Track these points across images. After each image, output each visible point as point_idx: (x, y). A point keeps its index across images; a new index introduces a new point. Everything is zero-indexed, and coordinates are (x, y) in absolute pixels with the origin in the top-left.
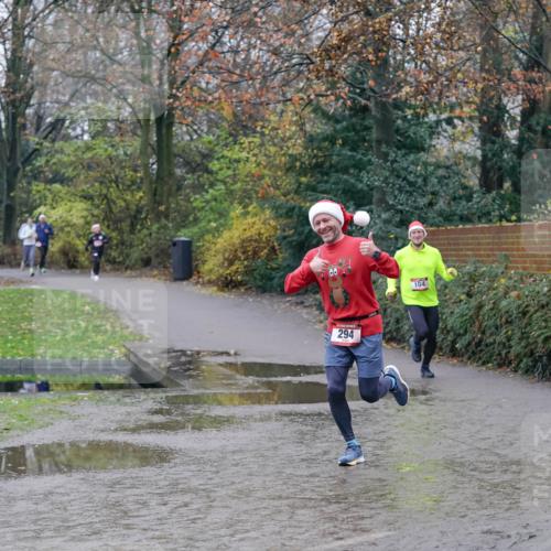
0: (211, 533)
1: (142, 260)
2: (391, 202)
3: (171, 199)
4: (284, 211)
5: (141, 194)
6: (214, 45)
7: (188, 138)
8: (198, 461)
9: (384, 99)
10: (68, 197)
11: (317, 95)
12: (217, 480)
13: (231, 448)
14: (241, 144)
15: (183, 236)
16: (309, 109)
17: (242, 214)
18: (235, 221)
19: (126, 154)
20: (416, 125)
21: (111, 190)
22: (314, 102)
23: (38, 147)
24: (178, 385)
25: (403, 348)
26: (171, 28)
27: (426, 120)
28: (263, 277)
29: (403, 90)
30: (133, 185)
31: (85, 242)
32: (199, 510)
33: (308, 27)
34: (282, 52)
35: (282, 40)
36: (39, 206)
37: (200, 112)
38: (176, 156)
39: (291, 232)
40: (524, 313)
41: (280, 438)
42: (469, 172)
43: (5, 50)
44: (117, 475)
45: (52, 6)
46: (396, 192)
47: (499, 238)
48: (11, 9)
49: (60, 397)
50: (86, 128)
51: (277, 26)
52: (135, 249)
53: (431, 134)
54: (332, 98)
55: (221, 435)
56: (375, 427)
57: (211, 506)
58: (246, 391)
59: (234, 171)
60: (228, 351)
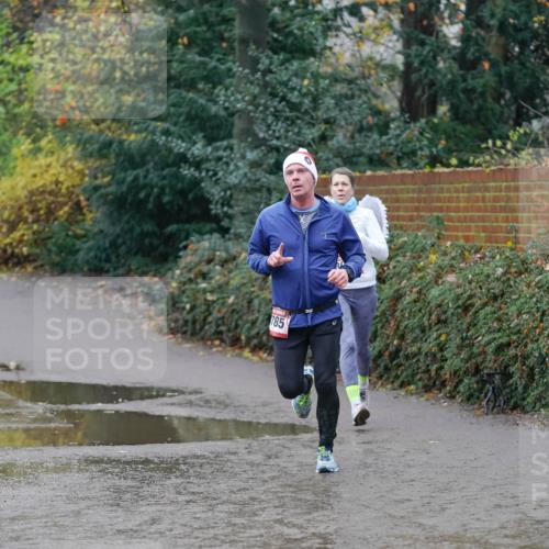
2: (261, 135)
4: (96, 146)
13: (9, 513)
14: (32, 43)
17: (30, 151)
18: (19, 162)
20: (303, 16)
27: (319, 7)
28: (61, 249)
39: (106, 180)
40: (466, 309)
42: (384, 89)
46: (270, 119)
47: (429, 191)
53: (326, 30)
56: (231, 482)
58: (32, 426)
59: (20, 84)
60: (6, 363)
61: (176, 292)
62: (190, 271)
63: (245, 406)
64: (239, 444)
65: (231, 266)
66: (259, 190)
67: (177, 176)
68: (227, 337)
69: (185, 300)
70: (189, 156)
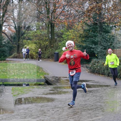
0: (63, 117)
1: (48, 57)
2: (102, 44)
3: (54, 44)
4: (79, 46)
5: (47, 42)
6: (63, 10)
7: (57, 30)
8: (60, 101)
9: (101, 22)
10: (31, 43)
11: (86, 21)
12: (65, 105)
13: (68, 98)
14: (69, 31)
15: (57, 52)
16: (84, 24)
19: (44, 34)
20: (108, 27)
21: (41, 41)
22: (85, 22)
23: (25, 32)
24: (56, 84)
25: (105, 76)
26: (54, 6)
27: (110, 26)
29: (105, 19)
30: (46, 40)
31: (35, 53)
32: (61, 112)
33: (84, 6)
34: (78, 11)
35: (78, 9)
36: (25, 45)
37: (60, 24)
38: (55, 34)
41: (79, 96)
43: (17, 11)
44: (43, 104)
45: (27, 1)
46: (103, 42)
48: (18, 2)
49: (30, 87)
50: (35, 28)
51: (77, 5)
52: (46, 54)
53: (111, 29)
54: (89, 21)
55: (66, 95)
56: (99, 94)
57: (63, 111)
59: (68, 37)
60: (67, 77)
61: (91, 67)
62: (93, 64)
63: (101, 83)
64: (100, 88)
65: (98, 63)
66: (102, 52)
67: (91, 50)
68: (98, 73)
69: (92, 67)
70: (92, 47)
